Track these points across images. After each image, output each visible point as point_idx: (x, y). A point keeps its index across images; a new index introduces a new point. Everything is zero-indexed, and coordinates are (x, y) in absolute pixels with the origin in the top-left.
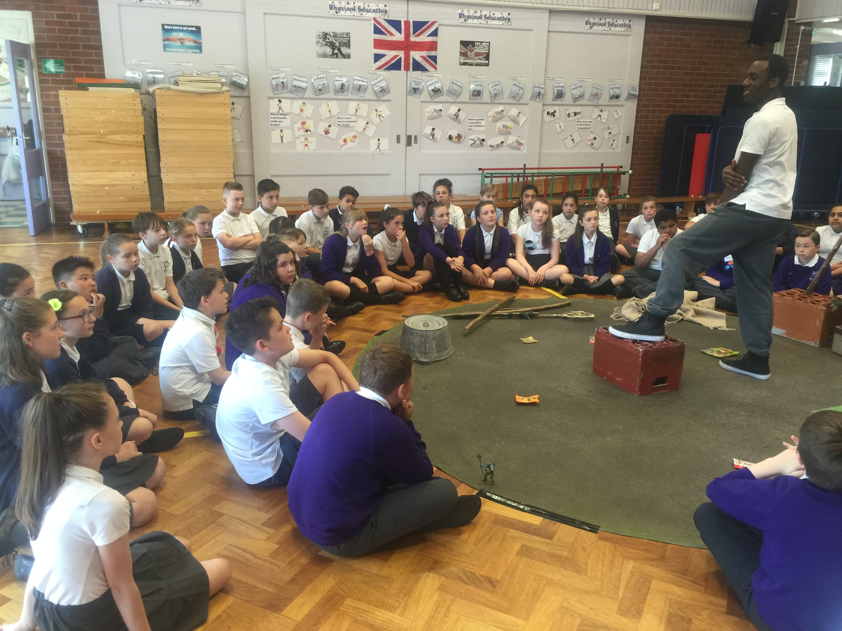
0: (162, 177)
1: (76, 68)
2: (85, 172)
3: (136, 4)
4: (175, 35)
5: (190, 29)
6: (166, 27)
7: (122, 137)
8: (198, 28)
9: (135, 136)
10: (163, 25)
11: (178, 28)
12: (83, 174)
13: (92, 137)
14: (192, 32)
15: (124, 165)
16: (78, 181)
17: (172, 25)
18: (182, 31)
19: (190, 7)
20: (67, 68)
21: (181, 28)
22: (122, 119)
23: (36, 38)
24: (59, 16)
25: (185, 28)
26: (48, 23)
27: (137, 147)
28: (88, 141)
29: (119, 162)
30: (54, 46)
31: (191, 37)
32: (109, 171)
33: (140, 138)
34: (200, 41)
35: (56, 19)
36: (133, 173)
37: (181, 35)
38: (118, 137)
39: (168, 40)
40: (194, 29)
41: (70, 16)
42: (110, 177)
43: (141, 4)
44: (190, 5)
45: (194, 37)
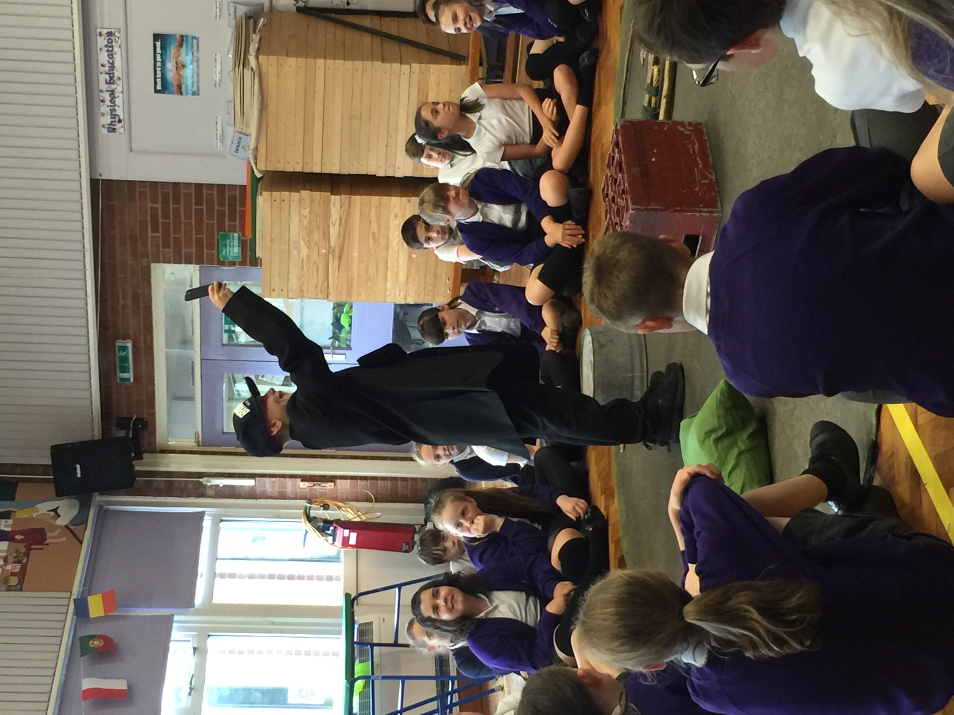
0: (402, 176)
1: (232, 218)
2: (386, 280)
3: (126, 127)
4: (171, 75)
5: (159, 50)
6: (159, 87)
7: (334, 225)
8: (156, 37)
9: (332, 207)
10: (156, 91)
11: (158, 69)
12: (389, 284)
13: (333, 265)
14: (163, 47)
15: (379, 227)
16: (400, 291)
17: (155, 78)
18: (163, 63)
19: (123, 46)
20: (233, 229)
21: (159, 64)
22: (306, 221)
23: (189, 262)
24: (155, 229)
25: (159, 58)
26: (166, 245)
27: (349, 206)
28: (338, 271)
29: (374, 233)
30: (199, 242)
31: (172, 51)
32: (387, 249)
33: (335, 199)
34: (178, 37)
35: (159, 235)
36: (392, 217)
37: (170, 66)
38: (334, 231)
39: (179, 87)
40: (158, 44)
41: (154, 216)
42: (396, 248)
43: (126, 120)
44: (120, 46)
45: (172, 46)
